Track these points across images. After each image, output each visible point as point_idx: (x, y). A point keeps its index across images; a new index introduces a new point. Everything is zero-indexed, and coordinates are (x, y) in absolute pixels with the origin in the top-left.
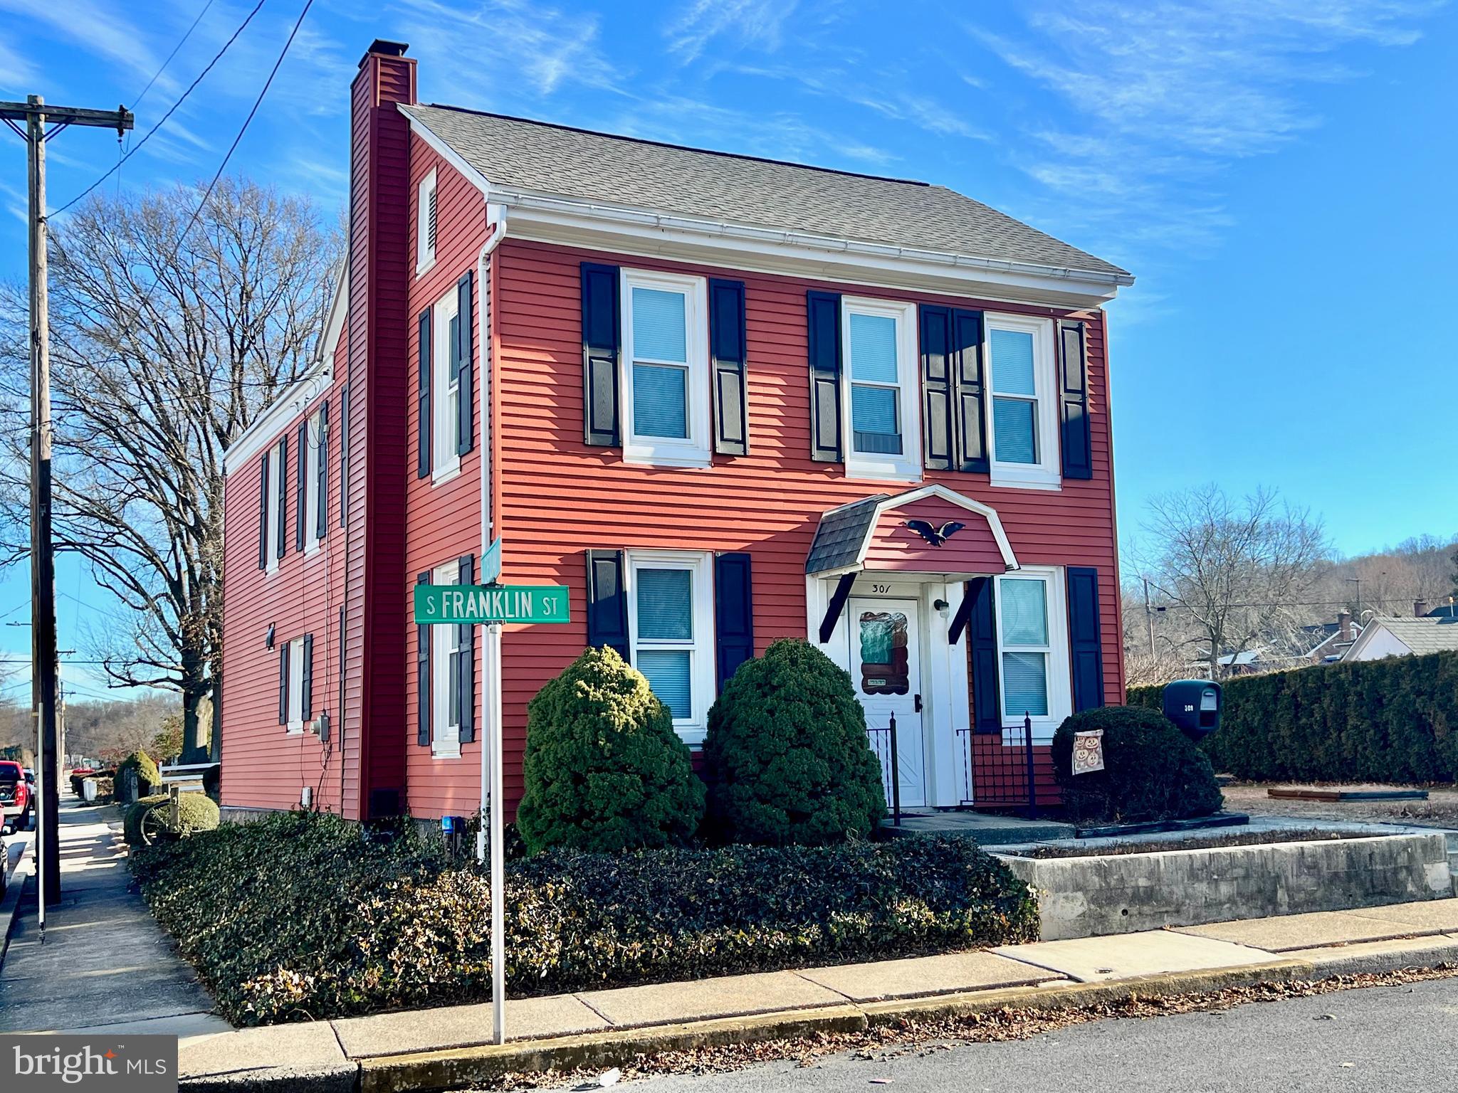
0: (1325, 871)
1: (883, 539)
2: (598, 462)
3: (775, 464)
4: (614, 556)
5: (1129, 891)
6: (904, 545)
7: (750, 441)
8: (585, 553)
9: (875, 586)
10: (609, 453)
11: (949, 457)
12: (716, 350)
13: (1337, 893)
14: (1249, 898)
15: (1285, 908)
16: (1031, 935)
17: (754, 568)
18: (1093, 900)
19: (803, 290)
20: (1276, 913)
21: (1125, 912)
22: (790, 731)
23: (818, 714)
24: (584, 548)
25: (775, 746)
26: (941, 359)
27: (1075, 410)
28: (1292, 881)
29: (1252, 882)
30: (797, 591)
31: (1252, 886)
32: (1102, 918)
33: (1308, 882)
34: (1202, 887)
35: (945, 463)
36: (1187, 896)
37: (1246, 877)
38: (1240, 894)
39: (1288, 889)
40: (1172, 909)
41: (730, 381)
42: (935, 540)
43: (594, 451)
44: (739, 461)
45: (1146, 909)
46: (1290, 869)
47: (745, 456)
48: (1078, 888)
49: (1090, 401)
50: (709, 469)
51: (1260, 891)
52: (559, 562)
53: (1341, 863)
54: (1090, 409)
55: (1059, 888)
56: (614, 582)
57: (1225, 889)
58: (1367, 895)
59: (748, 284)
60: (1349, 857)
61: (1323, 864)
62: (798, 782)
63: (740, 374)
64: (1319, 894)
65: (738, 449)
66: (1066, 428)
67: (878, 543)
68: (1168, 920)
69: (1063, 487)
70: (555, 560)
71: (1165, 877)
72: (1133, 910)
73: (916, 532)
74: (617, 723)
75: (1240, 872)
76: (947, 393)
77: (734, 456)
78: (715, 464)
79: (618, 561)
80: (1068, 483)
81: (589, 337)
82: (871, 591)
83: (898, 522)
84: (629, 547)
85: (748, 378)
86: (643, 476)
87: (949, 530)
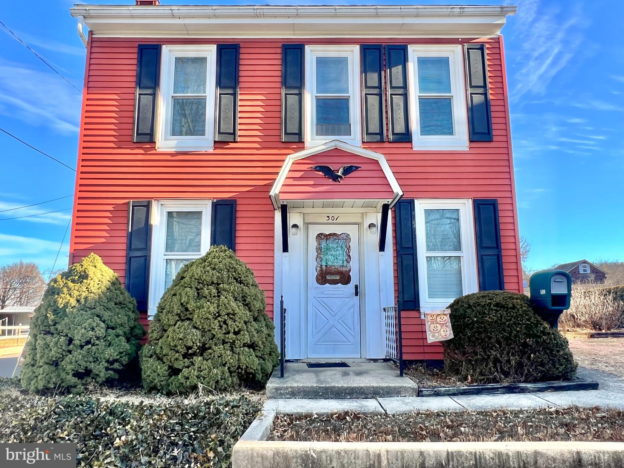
1: (294, 179)
2: (142, 151)
3: (257, 146)
4: (145, 204)
6: (312, 182)
7: (239, 133)
8: (128, 203)
9: (328, 217)
10: (148, 146)
11: (381, 133)
12: (219, 83)
17: (239, 208)
19: (280, 45)
22: (177, 309)
23: (199, 296)
24: (128, 201)
25: (168, 319)
26: (375, 76)
27: (478, 99)
30: (269, 221)
35: (378, 137)
41: (227, 100)
42: (336, 178)
43: (140, 146)
44: (232, 145)
47: (235, 142)
49: (490, 92)
50: (211, 151)
52: (113, 209)
54: (490, 97)
56: (144, 219)
59: (242, 45)
62: (176, 346)
63: (234, 95)
65: (230, 138)
66: (472, 110)
69: (471, 148)
70: (110, 208)
73: (321, 173)
74: (60, 302)
76: (380, 95)
77: (227, 143)
78: (215, 148)
79: (148, 206)
80: (474, 145)
81: (139, 84)
82: (325, 220)
83: (305, 167)
84: (157, 199)
85: (240, 97)
86: (169, 158)
87: (348, 171)
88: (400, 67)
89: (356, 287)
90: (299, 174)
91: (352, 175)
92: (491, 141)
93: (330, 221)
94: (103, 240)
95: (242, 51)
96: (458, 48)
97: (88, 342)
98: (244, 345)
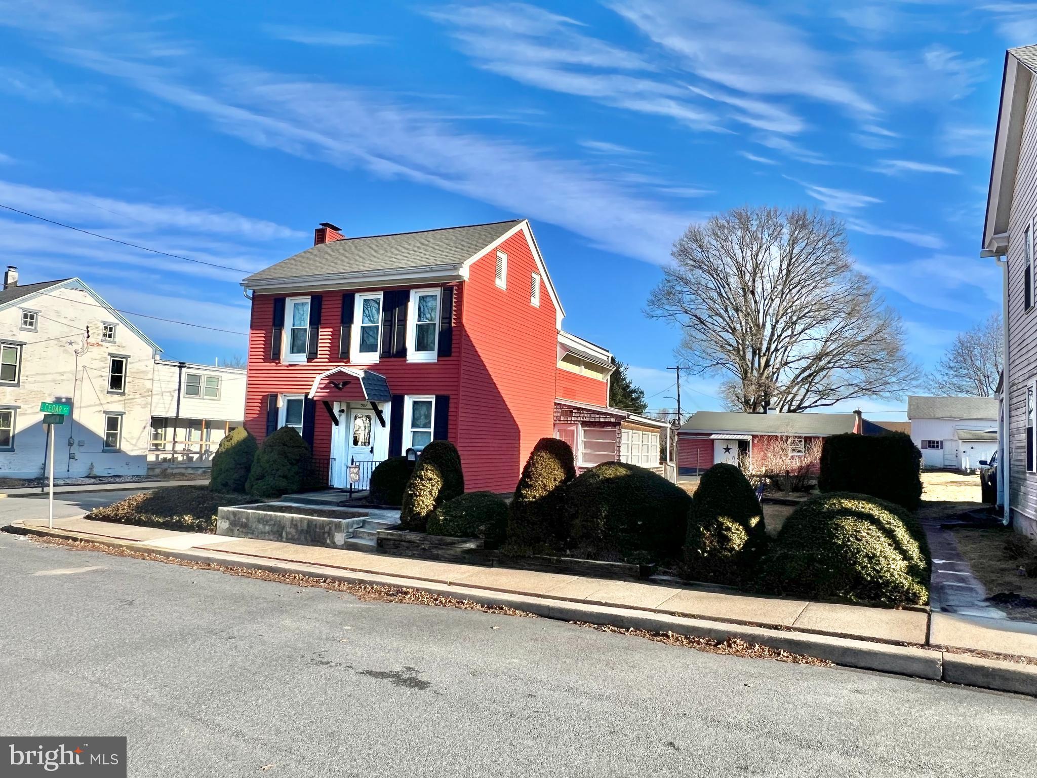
0: (299, 528)
1: (321, 388)
2: (274, 364)
3: (327, 360)
4: (275, 395)
5: (240, 523)
6: (328, 391)
7: (319, 353)
10: (277, 361)
11: (389, 352)
12: (311, 322)
13: (302, 538)
14: (274, 533)
15: (284, 540)
16: (213, 531)
18: (231, 524)
19: (342, 294)
20: (281, 541)
21: (238, 530)
24: (267, 394)
26: (390, 313)
27: (446, 327)
28: (288, 530)
29: (276, 527)
31: (275, 529)
32: (232, 531)
33: (293, 531)
34: (261, 526)
36: (256, 528)
37: (274, 525)
38: (271, 531)
39: (286, 532)
40: (251, 532)
41: (314, 332)
42: (339, 388)
43: (274, 361)
44: (316, 360)
45: (244, 530)
46: (288, 524)
47: (317, 358)
48: (228, 519)
49: (453, 321)
50: (306, 364)
51: (278, 531)
53: (305, 527)
54: (453, 325)
55: (223, 518)
56: (274, 404)
57: (267, 528)
58: (312, 541)
59: (323, 295)
60: (308, 524)
61: (299, 524)
63: (317, 328)
64: (296, 537)
65: (315, 356)
66: (441, 335)
67: (319, 390)
68: (250, 536)
69: (438, 361)
70: (260, 397)
71: (251, 519)
72: (241, 530)
73: (333, 385)
75: (273, 522)
76: (391, 326)
77: (314, 359)
78: (308, 362)
79: (274, 397)
80: (441, 359)
81: (274, 325)
82: (360, 406)
83: (326, 382)
84: (281, 393)
85: (320, 330)
86: (286, 368)
87: (345, 384)
88: (403, 307)
89: (372, 448)
90: (322, 386)
91: (348, 386)
92: (450, 355)
93: (363, 407)
94: (257, 416)
95: (324, 299)
96: (439, 289)
97: (227, 470)
98: (280, 476)
